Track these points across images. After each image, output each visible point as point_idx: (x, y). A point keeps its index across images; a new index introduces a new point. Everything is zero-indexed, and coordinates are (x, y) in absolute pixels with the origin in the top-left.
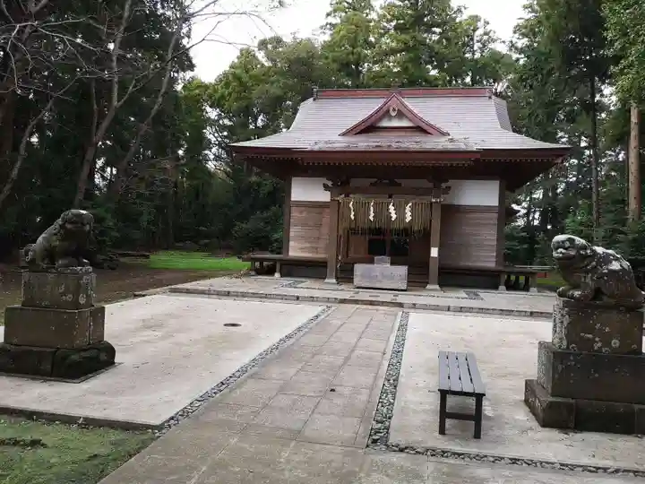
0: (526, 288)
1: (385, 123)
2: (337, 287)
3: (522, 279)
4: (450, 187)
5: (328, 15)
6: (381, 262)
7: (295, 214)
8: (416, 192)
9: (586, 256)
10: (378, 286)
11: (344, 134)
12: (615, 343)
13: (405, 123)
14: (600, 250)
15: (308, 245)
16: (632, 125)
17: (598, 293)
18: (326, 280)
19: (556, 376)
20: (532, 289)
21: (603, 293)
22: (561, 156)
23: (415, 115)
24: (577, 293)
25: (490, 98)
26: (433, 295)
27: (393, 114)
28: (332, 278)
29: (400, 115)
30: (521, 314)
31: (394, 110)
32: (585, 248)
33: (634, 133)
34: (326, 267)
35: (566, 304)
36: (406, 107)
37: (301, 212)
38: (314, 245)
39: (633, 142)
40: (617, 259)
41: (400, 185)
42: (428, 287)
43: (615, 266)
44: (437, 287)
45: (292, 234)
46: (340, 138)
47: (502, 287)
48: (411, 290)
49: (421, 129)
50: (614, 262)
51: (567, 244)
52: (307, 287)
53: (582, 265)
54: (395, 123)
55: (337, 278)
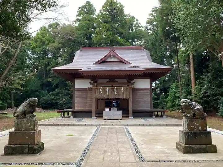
0: (162, 116)
1: (109, 60)
2: (97, 120)
3: (159, 113)
4: (134, 82)
5: (77, 16)
6: (113, 110)
7: (77, 94)
8: (123, 84)
9: (190, 105)
10: (112, 118)
11: (94, 64)
12: (200, 128)
13: (116, 60)
14: (193, 103)
15: (82, 105)
16: (191, 58)
17: (194, 115)
18: (92, 118)
19: (186, 139)
20: (164, 117)
21: (196, 115)
22: (170, 70)
23: (119, 57)
24: (189, 115)
25: (144, 50)
26: (131, 120)
27: (112, 56)
28: (94, 116)
29: (115, 57)
30: (163, 125)
31: (112, 55)
32: (190, 102)
33: (191, 61)
34: (92, 113)
35: (186, 118)
36: (116, 54)
37: (79, 93)
38: (85, 105)
39: (192, 64)
40: (198, 105)
41: (117, 82)
42: (129, 118)
43: (198, 107)
44: (133, 118)
45: (76, 101)
46: (94, 65)
47: (154, 117)
48: (123, 120)
49: (122, 62)
50: (198, 106)
51: (185, 102)
52: (86, 121)
53: (189, 107)
54: (113, 60)
55: (96, 116)
